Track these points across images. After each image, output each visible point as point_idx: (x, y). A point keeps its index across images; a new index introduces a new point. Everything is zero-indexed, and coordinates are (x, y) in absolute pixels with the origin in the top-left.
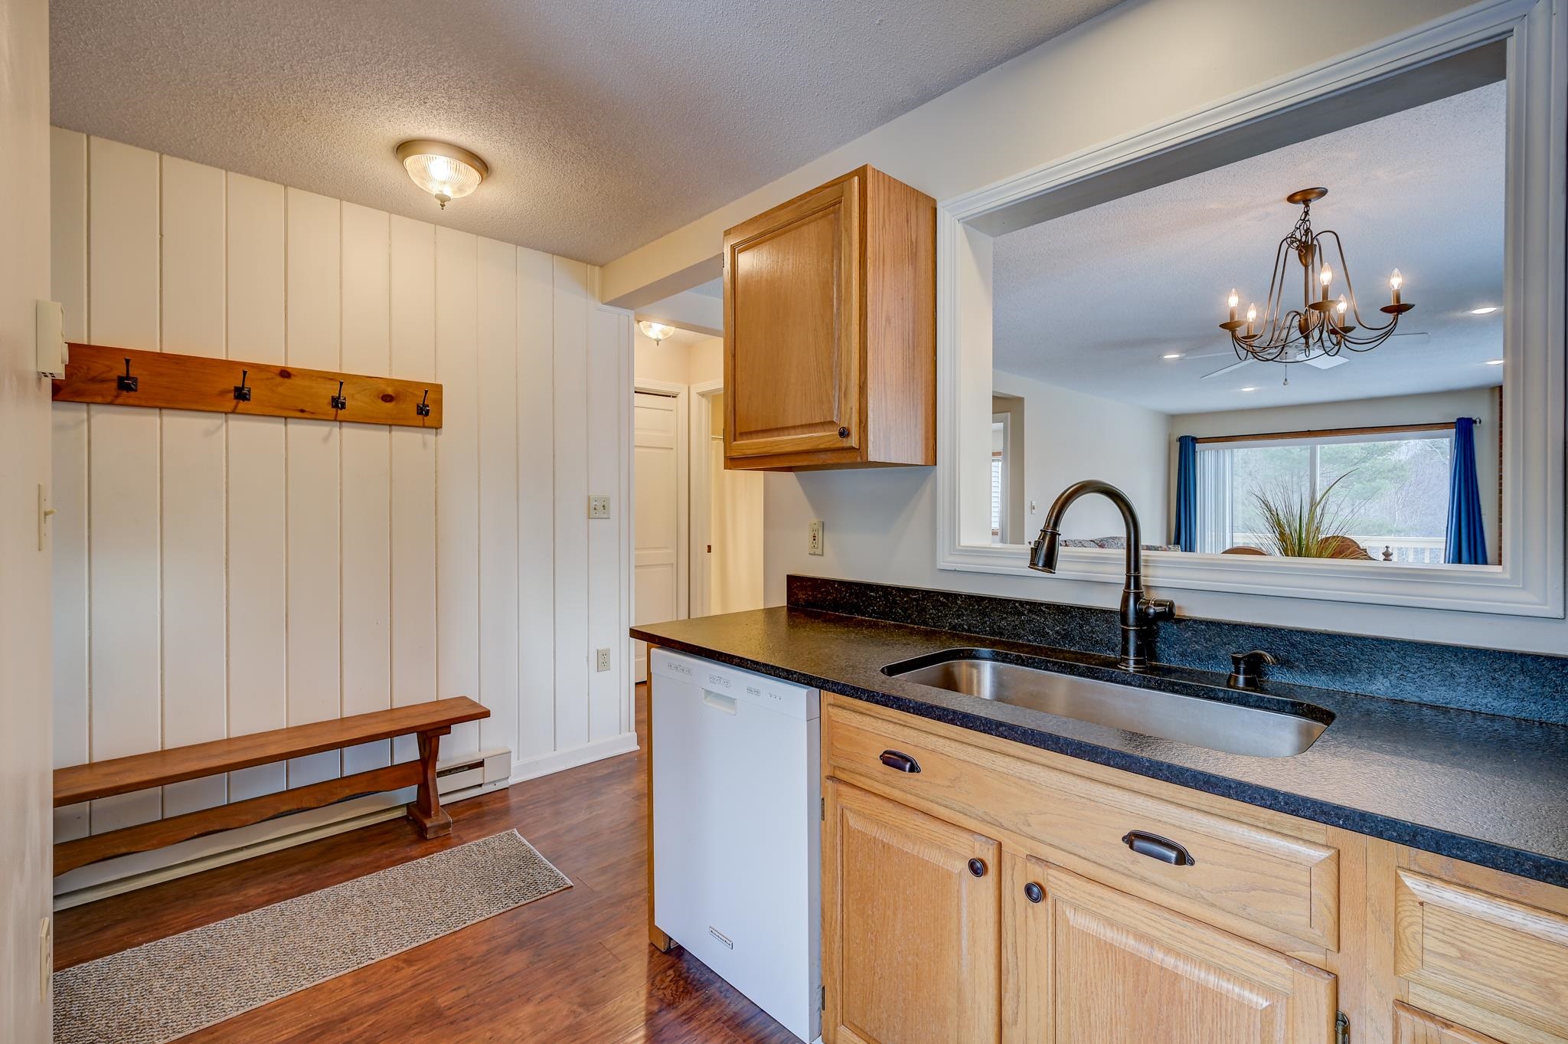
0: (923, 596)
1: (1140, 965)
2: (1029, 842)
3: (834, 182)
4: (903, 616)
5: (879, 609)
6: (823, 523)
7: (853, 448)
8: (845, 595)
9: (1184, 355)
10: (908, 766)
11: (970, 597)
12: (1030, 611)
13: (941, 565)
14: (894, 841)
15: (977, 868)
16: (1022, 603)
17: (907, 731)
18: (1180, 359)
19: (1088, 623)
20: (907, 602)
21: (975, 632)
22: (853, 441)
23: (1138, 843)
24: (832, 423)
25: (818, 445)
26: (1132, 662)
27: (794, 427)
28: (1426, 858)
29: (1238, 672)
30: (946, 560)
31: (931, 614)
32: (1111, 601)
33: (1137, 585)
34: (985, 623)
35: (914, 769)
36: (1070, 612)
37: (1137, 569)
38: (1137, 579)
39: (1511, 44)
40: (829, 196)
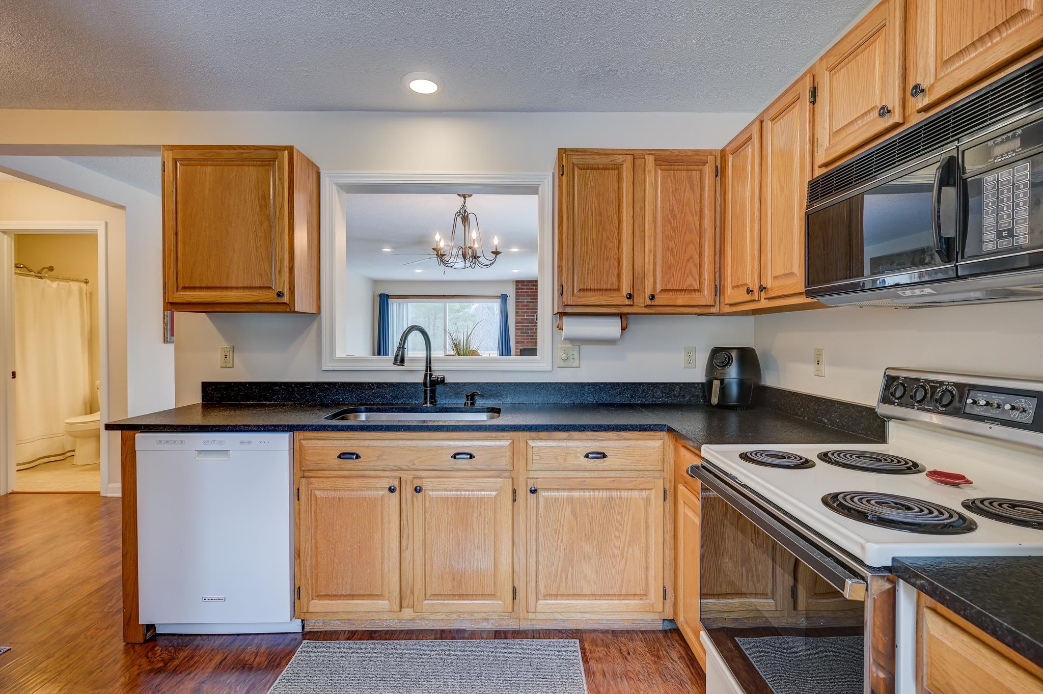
0: (313, 385)
1: (457, 499)
2: (413, 472)
3: (270, 148)
4: (300, 399)
5: (282, 396)
6: (233, 347)
7: (285, 303)
8: (256, 390)
9: (393, 250)
10: (355, 457)
11: (343, 384)
12: (377, 387)
13: (324, 368)
14: (345, 494)
15: (392, 490)
16: (373, 384)
17: (352, 442)
18: (392, 251)
19: (405, 389)
20: (302, 390)
21: (347, 401)
22: (286, 299)
23: (458, 456)
24: (269, 288)
25: (259, 300)
26: (428, 403)
27: (237, 288)
28: (533, 434)
29: (468, 400)
30: (327, 365)
31: (319, 395)
32: (419, 379)
33: (430, 370)
34: (353, 396)
35: (358, 457)
36: (398, 386)
37: (430, 363)
38: (430, 367)
39: (540, 188)
40: (267, 155)
